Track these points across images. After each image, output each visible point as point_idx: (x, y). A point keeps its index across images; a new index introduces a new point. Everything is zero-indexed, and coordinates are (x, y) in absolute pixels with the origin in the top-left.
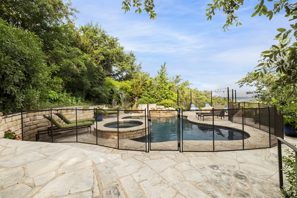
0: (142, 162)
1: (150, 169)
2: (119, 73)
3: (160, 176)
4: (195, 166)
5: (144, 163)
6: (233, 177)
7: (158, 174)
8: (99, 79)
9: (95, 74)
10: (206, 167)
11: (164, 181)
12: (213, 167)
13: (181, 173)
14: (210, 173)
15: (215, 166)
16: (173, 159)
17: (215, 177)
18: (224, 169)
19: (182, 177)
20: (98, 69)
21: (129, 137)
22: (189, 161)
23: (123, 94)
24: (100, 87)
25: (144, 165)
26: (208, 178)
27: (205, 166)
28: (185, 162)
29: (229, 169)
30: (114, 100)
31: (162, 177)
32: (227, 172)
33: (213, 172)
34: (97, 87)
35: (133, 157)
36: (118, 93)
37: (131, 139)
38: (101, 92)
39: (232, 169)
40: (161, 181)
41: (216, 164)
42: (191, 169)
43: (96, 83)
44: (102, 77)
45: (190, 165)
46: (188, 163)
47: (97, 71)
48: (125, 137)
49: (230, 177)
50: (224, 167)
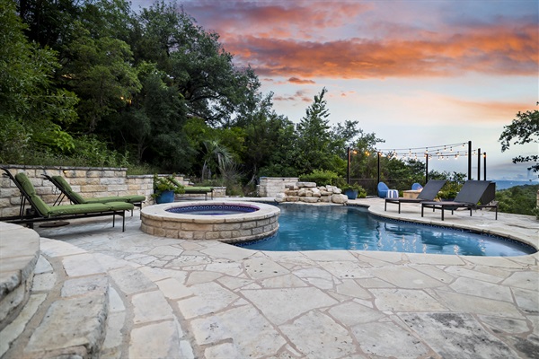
0: (239, 293)
1: (254, 312)
2: (223, 115)
3: (280, 333)
4: (390, 313)
5: (242, 296)
6: (515, 353)
7: (276, 327)
8: (172, 116)
9: (163, 105)
10: (422, 318)
11: (290, 349)
12: (444, 318)
13: (348, 328)
14: (439, 337)
15: (451, 317)
16: (325, 291)
17: (455, 349)
18: (479, 326)
19: (350, 340)
20: (170, 94)
21: (220, 237)
22: (373, 299)
23: (226, 154)
24: (174, 134)
25: (242, 301)
26: (431, 351)
27: (418, 314)
28: (361, 301)
29: (497, 327)
30: (205, 167)
31: (286, 338)
32: (493, 338)
33: (447, 332)
34: (167, 133)
35: (215, 281)
36: (215, 151)
37: (226, 242)
38: (174, 145)
39: (506, 329)
40: (283, 348)
41: (454, 311)
42: (377, 321)
43: (163, 125)
44: (179, 113)
45: (375, 309)
46: (370, 304)
47: (167, 99)
48: (209, 234)
49: (505, 352)
50: (480, 321)
